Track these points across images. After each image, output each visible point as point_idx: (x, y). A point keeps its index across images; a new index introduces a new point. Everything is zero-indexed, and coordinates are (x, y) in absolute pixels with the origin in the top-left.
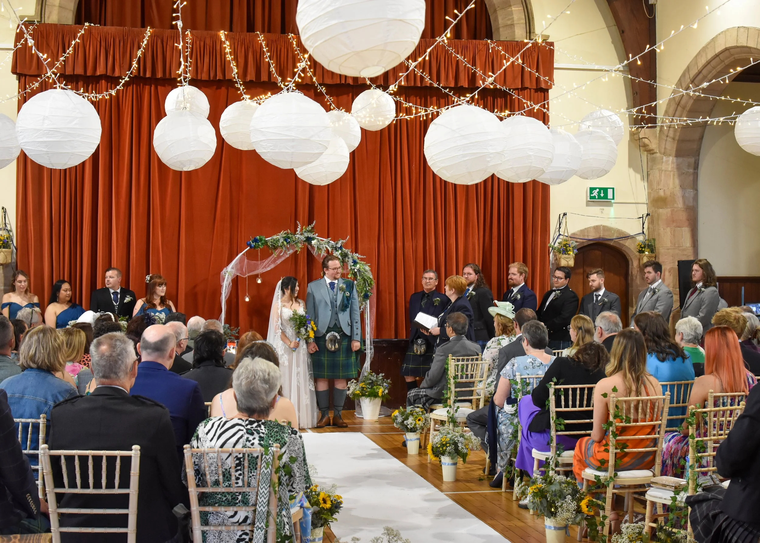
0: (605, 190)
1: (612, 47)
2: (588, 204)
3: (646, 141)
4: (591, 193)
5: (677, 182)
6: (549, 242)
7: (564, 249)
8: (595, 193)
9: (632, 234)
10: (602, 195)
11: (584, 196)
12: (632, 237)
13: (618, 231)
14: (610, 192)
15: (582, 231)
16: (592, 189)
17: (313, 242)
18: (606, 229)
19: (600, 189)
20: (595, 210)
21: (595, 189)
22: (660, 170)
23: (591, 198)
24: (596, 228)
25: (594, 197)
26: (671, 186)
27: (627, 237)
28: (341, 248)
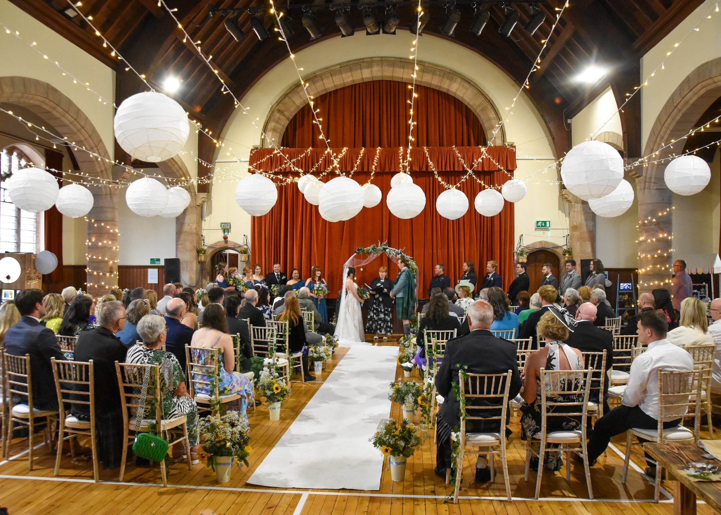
0: (545, 222)
1: (549, 147)
2: (536, 230)
3: (566, 196)
4: (537, 224)
5: (583, 217)
6: (514, 250)
7: (521, 254)
8: (540, 224)
9: (560, 245)
10: (543, 225)
11: (534, 226)
12: (561, 247)
13: (553, 244)
14: (548, 223)
15: (533, 244)
16: (538, 222)
17: (387, 250)
18: (546, 243)
19: (542, 222)
20: (540, 233)
21: (540, 221)
22: (574, 211)
23: (537, 226)
24: (541, 242)
25: (539, 226)
26: (580, 220)
27: (558, 247)
28: (401, 253)
